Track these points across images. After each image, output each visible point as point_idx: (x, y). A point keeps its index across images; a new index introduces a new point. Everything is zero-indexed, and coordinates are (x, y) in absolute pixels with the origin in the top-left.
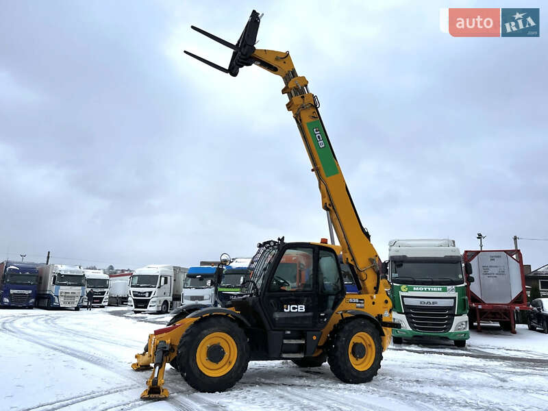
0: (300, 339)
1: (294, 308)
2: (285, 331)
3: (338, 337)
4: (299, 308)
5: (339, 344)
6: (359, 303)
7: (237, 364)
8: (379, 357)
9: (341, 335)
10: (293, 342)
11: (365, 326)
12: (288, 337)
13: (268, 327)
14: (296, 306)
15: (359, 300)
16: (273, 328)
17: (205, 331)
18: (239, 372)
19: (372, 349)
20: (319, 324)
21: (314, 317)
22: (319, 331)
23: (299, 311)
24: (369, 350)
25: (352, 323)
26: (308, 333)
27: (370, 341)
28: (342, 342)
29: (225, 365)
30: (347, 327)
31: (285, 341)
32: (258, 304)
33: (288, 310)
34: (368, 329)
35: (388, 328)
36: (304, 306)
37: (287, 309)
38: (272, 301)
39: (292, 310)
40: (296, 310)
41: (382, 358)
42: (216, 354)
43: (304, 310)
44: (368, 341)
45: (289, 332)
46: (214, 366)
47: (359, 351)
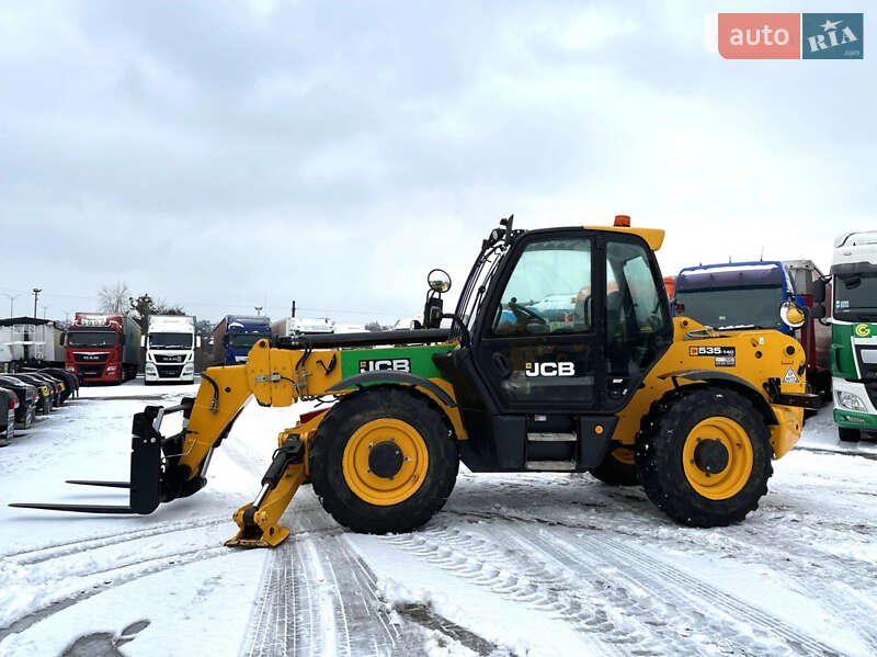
0: (568, 431)
1: (548, 369)
2: (532, 416)
3: (658, 427)
4: (561, 369)
5: (659, 443)
6: (722, 355)
7: (429, 482)
8: (762, 470)
9: (664, 423)
10: (551, 437)
11: (725, 403)
12: (542, 428)
13: (492, 408)
14: (554, 365)
15: (722, 349)
16: (505, 411)
17: (358, 417)
18: (434, 497)
19: (744, 452)
20: (609, 401)
21: (596, 388)
22: (612, 415)
23: (561, 374)
24: (739, 454)
25: (692, 397)
26: (583, 419)
27: (739, 436)
28: (665, 438)
29: (406, 482)
30: (677, 407)
31: (532, 437)
32: (468, 363)
33: (536, 373)
34: (734, 411)
35: (793, 408)
36: (572, 365)
37: (533, 370)
38: (497, 354)
39: (544, 373)
40: (554, 373)
41: (770, 472)
42: (386, 461)
43: (572, 373)
44: (734, 436)
45: (542, 419)
46: (385, 483)
47: (712, 457)
